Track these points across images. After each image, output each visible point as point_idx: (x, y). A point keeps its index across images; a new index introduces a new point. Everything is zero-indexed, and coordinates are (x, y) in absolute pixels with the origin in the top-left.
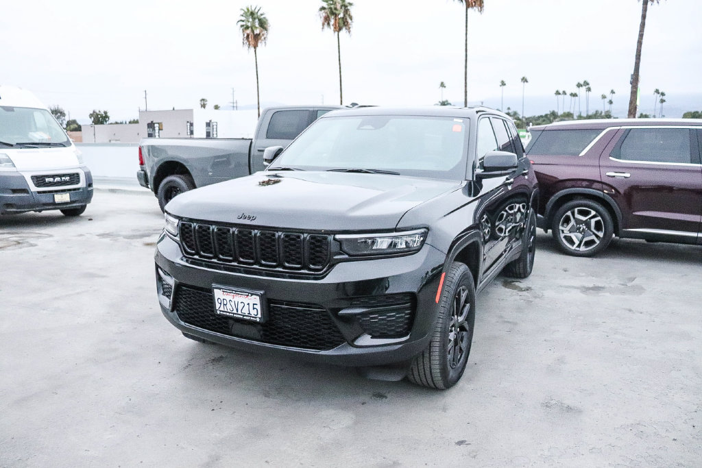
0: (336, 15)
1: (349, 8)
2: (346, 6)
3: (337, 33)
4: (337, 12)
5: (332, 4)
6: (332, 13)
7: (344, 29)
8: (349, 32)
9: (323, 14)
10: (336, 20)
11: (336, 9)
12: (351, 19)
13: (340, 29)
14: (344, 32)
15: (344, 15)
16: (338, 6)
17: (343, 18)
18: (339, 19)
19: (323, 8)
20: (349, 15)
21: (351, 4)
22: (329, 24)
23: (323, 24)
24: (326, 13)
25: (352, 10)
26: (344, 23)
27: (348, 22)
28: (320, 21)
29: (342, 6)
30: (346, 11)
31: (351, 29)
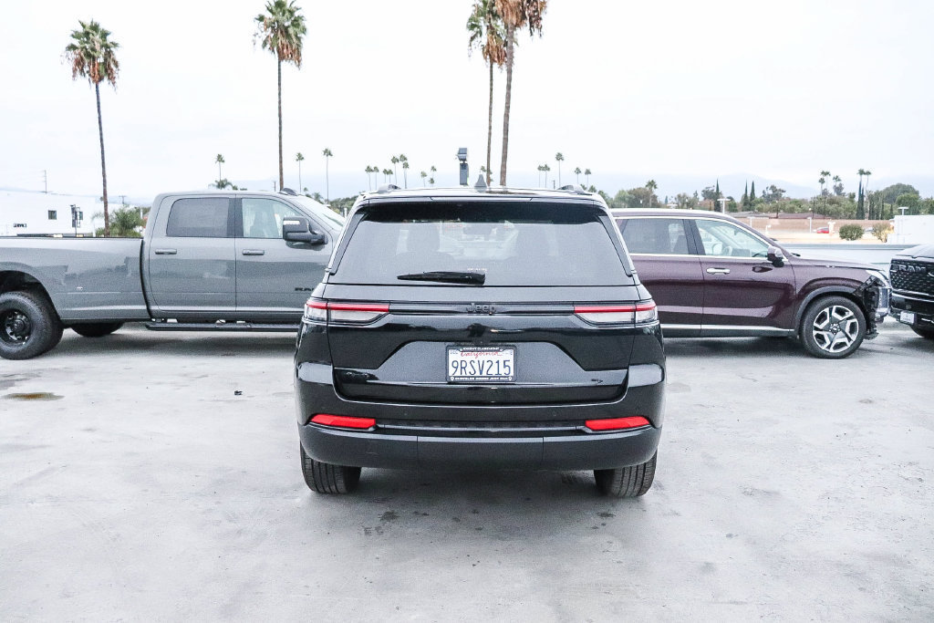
0: (94, 58)
1: (112, 49)
2: (107, 47)
3: (94, 86)
4: (96, 55)
5: (86, 42)
6: (88, 55)
7: (106, 79)
8: (114, 83)
9: (73, 55)
10: (94, 66)
11: (93, 49)
12: (116, 64)
13: (101, 79)
14: (105, 84)
15: (106, 60)
16: (97, 47)
17: (104, 64)
18: (99, 64)
19: (72, 47)
20: (114, 61)
21: (115, 45)
22: (82, 70)
23: (75, 71)
24: (80, 54)
25: (118, 54)
26: (106, 71)
27: (112, 70)
28: (70, 65)
29: (102, 46)
30: (109, 54)
31: (116, 80)
